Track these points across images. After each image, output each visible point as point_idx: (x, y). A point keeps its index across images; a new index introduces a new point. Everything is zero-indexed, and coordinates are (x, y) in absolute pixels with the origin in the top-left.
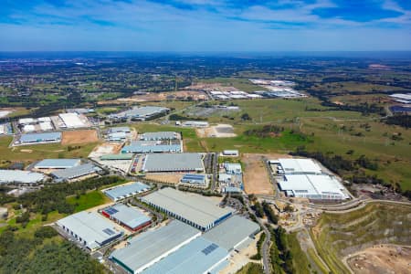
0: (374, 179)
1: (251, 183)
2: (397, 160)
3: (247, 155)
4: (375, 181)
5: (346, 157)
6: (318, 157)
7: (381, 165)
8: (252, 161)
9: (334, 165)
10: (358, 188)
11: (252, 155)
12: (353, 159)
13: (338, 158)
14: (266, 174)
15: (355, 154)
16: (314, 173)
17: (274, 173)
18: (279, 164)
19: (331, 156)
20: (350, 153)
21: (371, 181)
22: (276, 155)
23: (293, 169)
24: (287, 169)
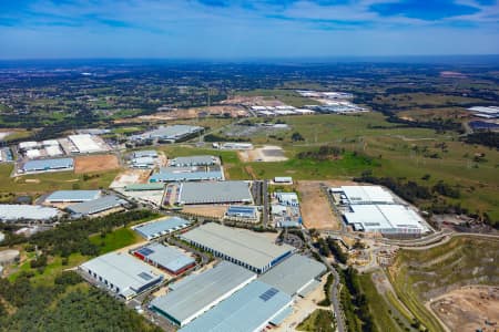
0: (457, 208)
1: (311, 216)
2: (482, 186)
3: (302, 182)
4: (459, 211)
5: (420, 183)
6: (388, 184)
7: (463, 192)
8: (310, 189)
9: (407, 192)
10: (439, 219)
11: (309, 183)
12: (429, 185)
13: (412, 184)
14: (327, 204)
15: (431, 179)
17: (337, 203)
18: (342, 193)
19: (403, 182)
20: (426, 178)
22: (337, 182)
23: (359, 199)
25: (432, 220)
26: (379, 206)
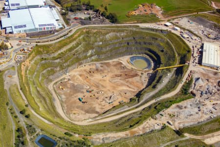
0: (88, 5)
16: (37, 6)
17: (1, 9)
21: (84, 8)
23: (18, 4)
24: (13, 5)
25: (67, 17)
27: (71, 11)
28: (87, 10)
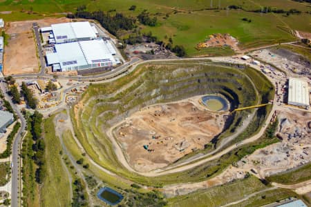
0: (149, 37)
1: (13, 61)
2: (176, 12)
3: (15, 24)
4: (150, 39)
5: (128, 14)
6: (98, 18)
7: (160, 19)
8: (21, 31)
9: (113, 25)
11: (21, 23)
12: (134, 15)
13: (119, 16)
14: (34, 46)
15: (136, 10)
16: (88, 39)
17: (45, 43)
18: (51, 32)
19: (113, 15)
20: (133, 8)
21: (145, 40)
22: (51, 20)
23: (65, 37)
24: (59, 38)
25: (125, 51)
26: (81, 42)
27: (130, 43)
28: (148, 42)
